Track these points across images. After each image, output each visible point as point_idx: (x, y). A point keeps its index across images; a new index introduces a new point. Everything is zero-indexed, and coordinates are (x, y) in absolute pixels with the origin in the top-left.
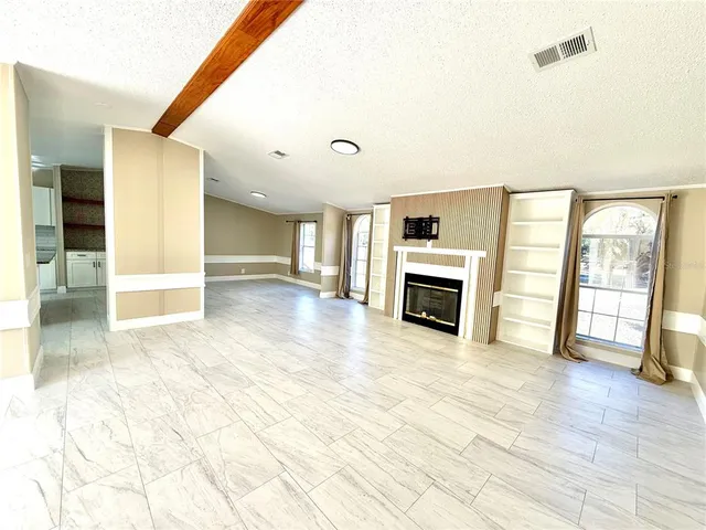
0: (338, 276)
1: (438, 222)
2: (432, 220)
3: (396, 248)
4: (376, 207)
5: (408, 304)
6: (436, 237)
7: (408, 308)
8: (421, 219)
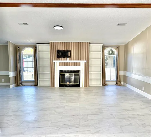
0: (16, 76)
1: (70, 52)
2: (68, 51)
3: (54, 61)
4: (37, 45)
5: (61, 81)
6: (70, 57)
7: (61, 82)
8: (64, 51)
